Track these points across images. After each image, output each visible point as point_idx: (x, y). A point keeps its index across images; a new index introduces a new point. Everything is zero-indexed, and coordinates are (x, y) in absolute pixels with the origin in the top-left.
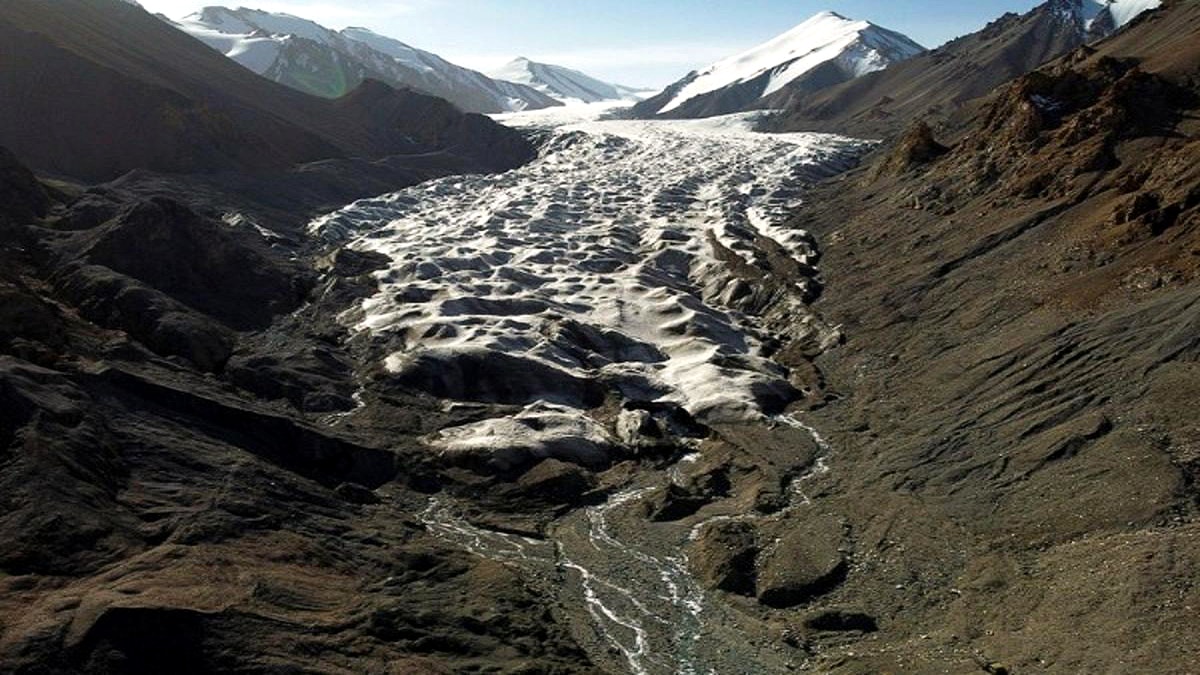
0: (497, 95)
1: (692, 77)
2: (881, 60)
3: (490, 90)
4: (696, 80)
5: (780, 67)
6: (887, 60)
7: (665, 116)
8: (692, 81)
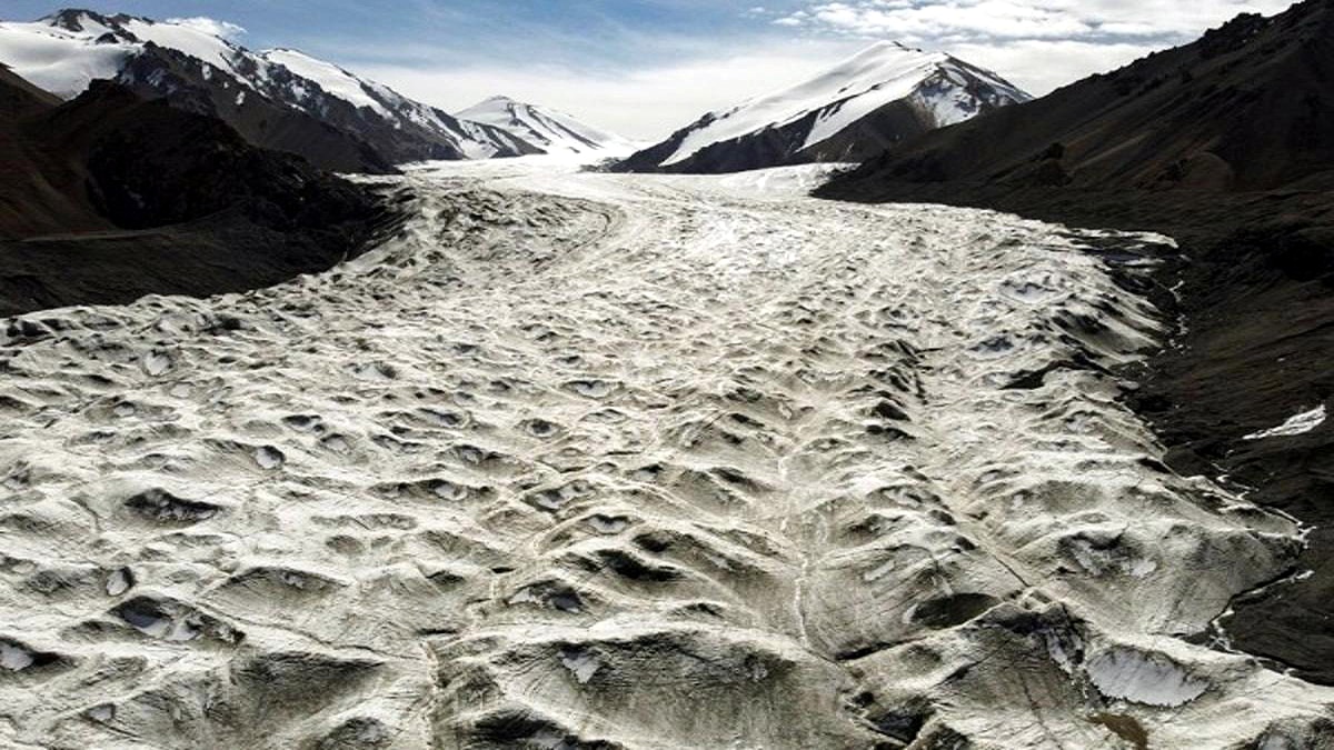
0: (459, 138)
1: (706, 121)
2: (973, 101)
3: (452, 133)
4: (712, 124)
5: (828, 107)
6: (979, 103)
7: (670, 170)
8: (707, 124)
